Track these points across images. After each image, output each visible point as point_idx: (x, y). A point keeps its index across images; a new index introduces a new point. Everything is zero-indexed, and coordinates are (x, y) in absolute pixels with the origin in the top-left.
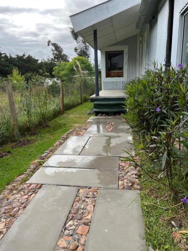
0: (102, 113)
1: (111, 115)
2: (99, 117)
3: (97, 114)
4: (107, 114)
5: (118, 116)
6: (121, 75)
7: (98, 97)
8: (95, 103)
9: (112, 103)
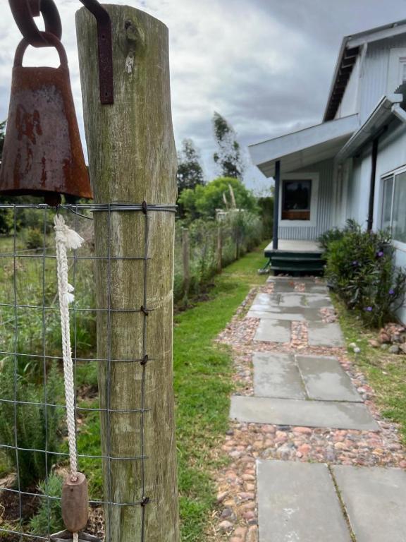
0: (284, 273)
1: (297, 276)
2: (279, 277)
3: (276, 273)
4: (292, 274)
5: (306, 278)
6: (306, 217)
7: (276, 251)
8: (273, 258)
9: (297, 259)
